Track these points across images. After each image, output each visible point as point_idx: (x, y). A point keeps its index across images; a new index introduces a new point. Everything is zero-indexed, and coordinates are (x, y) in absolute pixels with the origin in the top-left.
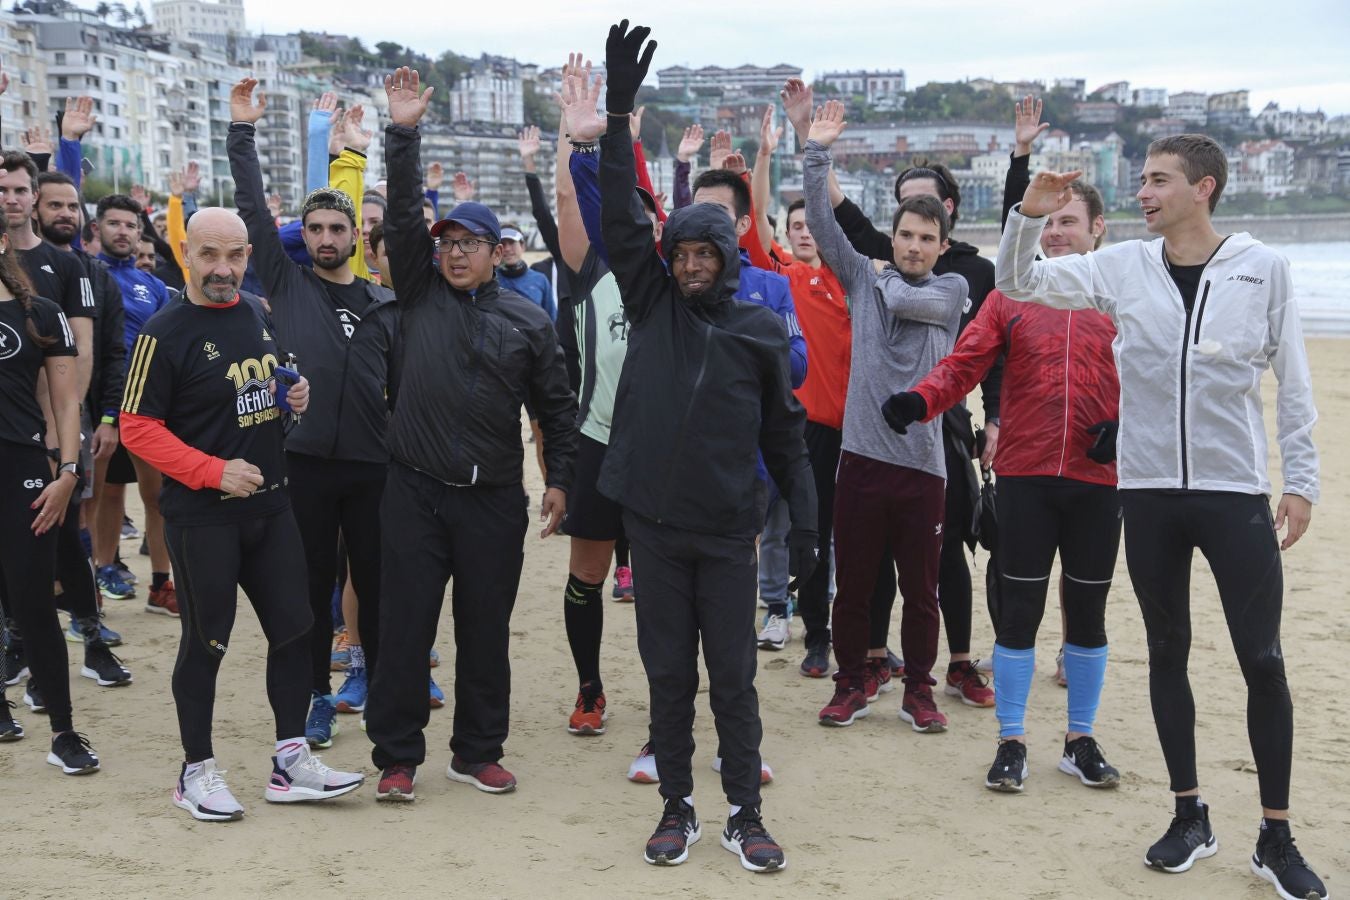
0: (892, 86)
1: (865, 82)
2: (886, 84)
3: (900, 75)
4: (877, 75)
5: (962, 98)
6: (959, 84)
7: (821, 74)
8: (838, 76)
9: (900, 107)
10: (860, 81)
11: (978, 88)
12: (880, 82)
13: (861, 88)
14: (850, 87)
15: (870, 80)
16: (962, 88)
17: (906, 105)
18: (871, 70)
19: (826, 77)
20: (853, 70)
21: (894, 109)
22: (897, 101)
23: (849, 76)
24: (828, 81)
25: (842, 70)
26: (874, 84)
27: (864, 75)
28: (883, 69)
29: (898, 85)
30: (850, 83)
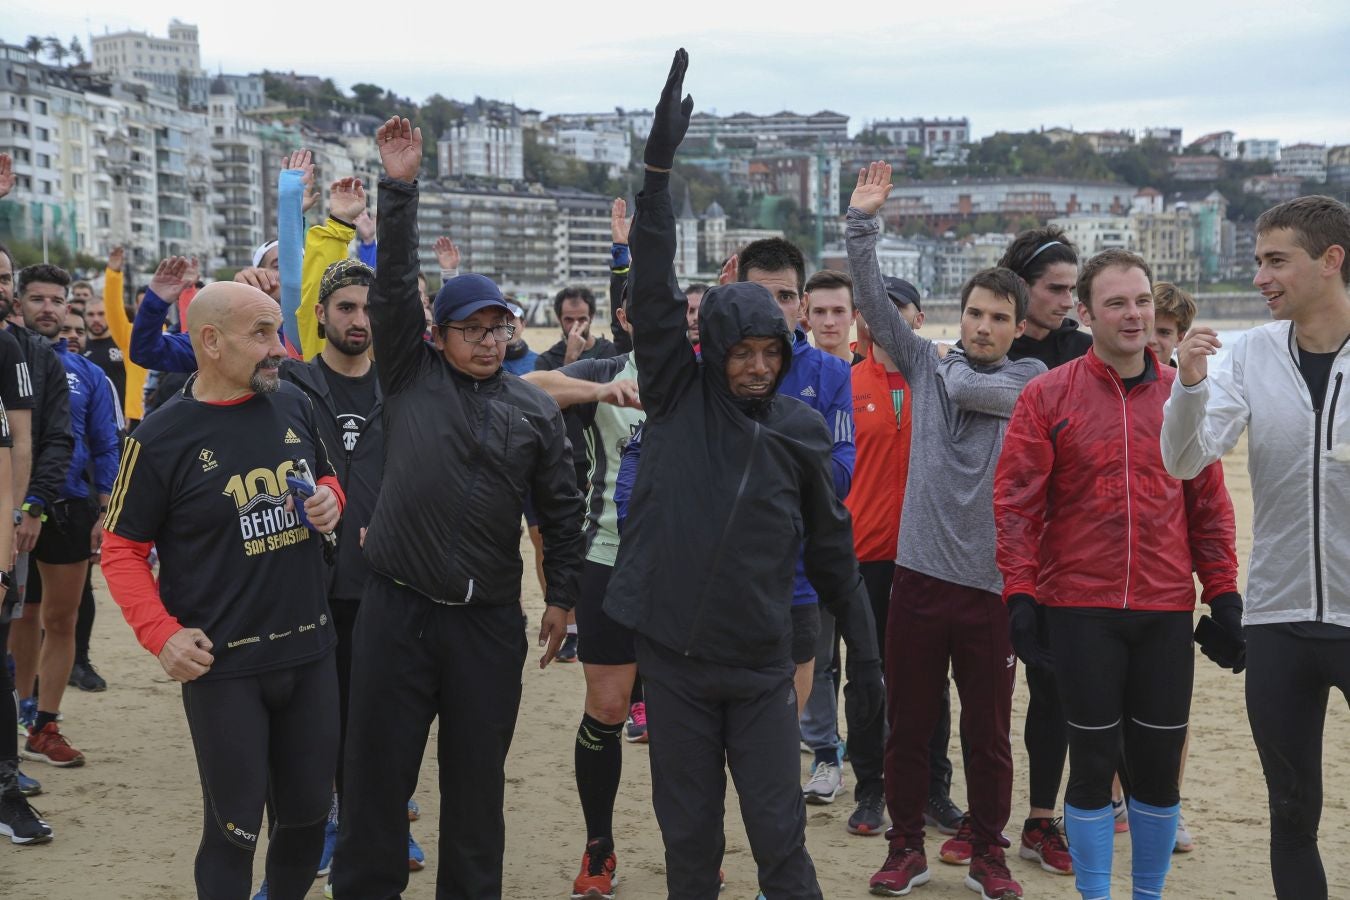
0: (953, 137)
1: (922, 132)
2: (946, 134)
3: (964, 124)
4: (936, 124)
5: (1036, 151)
6: (1033, 134)
7: (871, 123)
8: (890, 125)
9: (963, 162)
10: (916, 131)
11: (1054, 139)
12: (939, 132)
13: (917, 139)
14: (905, 138)
15: (928, 130)
16: (1036, 139)
17: (970, 158)
18: (928, 117)
19: (877, 126)
20: (908, 117)
21: (955, 164)
22: (959, 154)
23: (903, 124)
24: (879, 131)
25: (895, 118)
26: (933, 135)
27: (921, 124)
28: (943, 117)
29: (961, 135)
30: (904, 134)
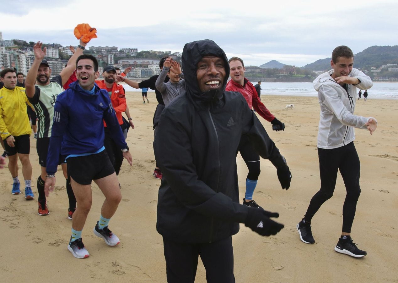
0: (135, 51)
1: (130, 50)
2: (134, 51)
3: (137, 49)
4: (132, 49)
5: (147, 54)
8: (125, 49)
11: (151, 52)
12: (133, 50)
14: (127, 51)
15: (131, 50)
16: (148, 52)
17: (137, 55)
18: (131, 48)
19: (122, 49)
20: (128, 48)
21: (134, 56)
22: (135, 54)
23: (127, 49)
24: (123, 50)
25: (125, 48)
26: (132, 51)
27: (130, 49)
28: (133, 48)
29: (136, 51)
30: (127, 50)
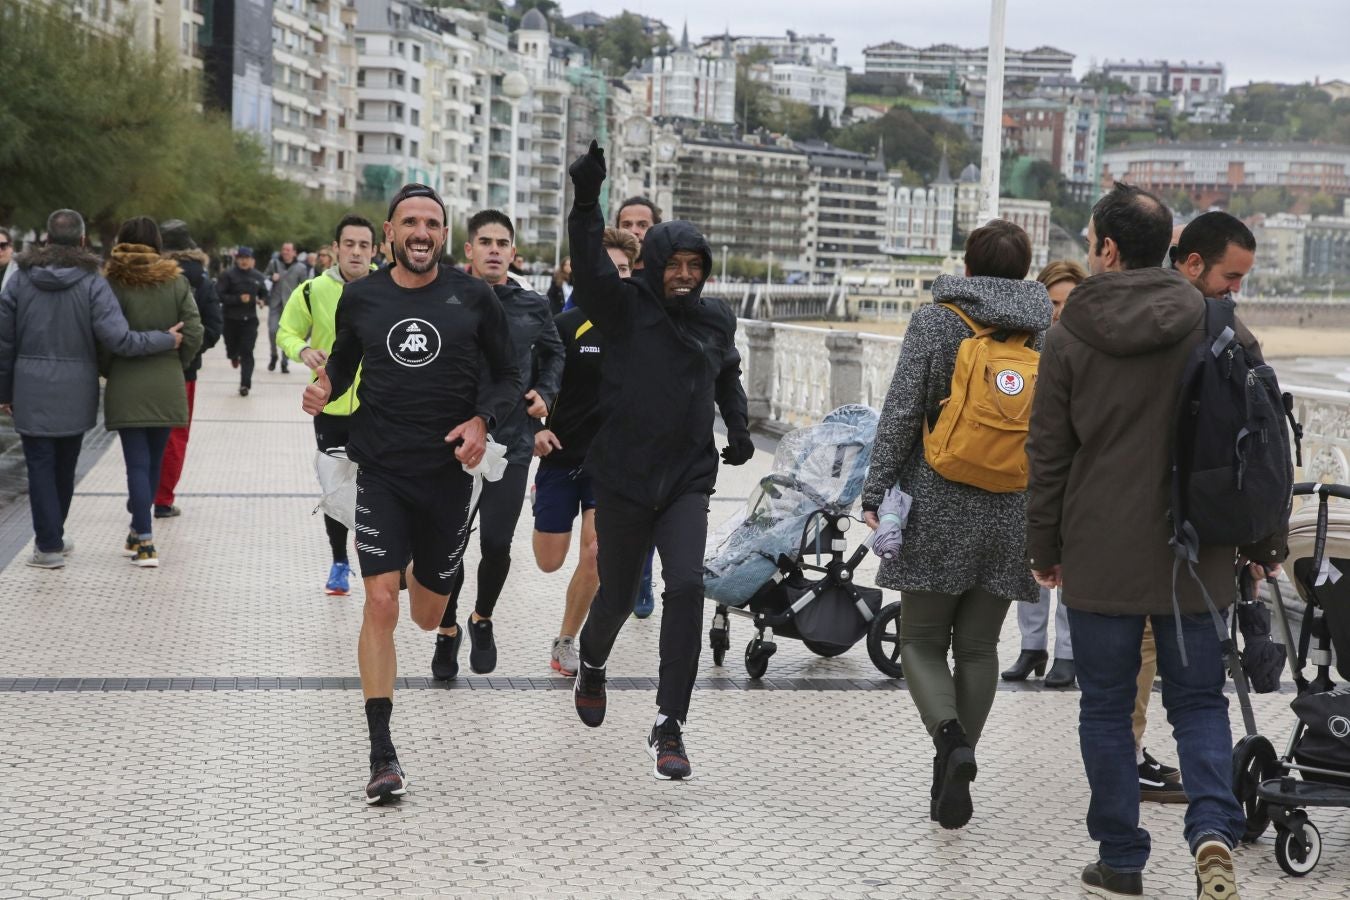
0: (1204, 86)
1: (1166, 78)
2: (1196, 83)
3: (1218, 71)
4: (1183, 70)
5: (1316, 109)
6: (1306, 86)
7: (1100, 64)
8: (1127, 69)
9: (1224, 119)
10: (1159, 76)
11: (1335, 94)
12: (1187, 79)
13: (1159, 88)
14: (1143, 85)
15: (1173, 76)
16: (1311, 94)
17: (1233, 116)
18: (1174, 61)
19: (1108, 69)
20: (1151, 59)
21: (1215, 121)
22: (1222, 109)
23: (1143, 68)
24: (1112, 74)
25: (1132, 60)
26: (1178, 81)
27: (1165, 69)
28: (1192, 62)
29: (1214, 84)
30: (1144, 79)
